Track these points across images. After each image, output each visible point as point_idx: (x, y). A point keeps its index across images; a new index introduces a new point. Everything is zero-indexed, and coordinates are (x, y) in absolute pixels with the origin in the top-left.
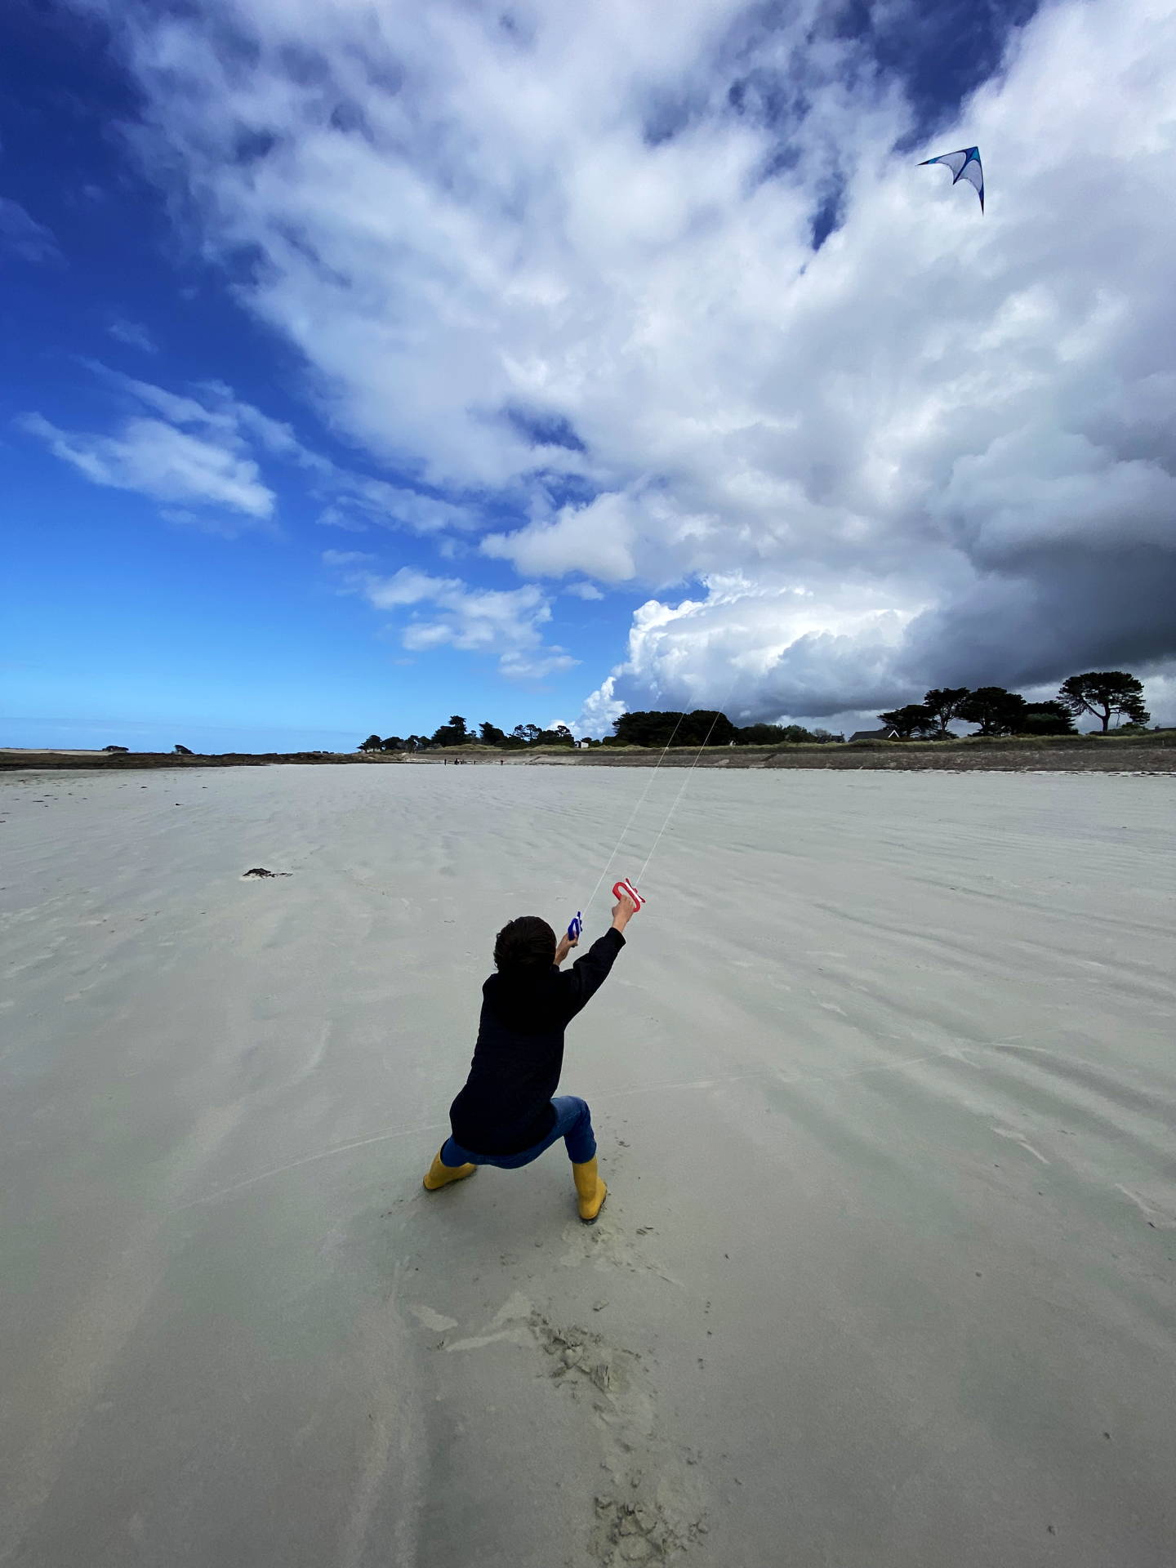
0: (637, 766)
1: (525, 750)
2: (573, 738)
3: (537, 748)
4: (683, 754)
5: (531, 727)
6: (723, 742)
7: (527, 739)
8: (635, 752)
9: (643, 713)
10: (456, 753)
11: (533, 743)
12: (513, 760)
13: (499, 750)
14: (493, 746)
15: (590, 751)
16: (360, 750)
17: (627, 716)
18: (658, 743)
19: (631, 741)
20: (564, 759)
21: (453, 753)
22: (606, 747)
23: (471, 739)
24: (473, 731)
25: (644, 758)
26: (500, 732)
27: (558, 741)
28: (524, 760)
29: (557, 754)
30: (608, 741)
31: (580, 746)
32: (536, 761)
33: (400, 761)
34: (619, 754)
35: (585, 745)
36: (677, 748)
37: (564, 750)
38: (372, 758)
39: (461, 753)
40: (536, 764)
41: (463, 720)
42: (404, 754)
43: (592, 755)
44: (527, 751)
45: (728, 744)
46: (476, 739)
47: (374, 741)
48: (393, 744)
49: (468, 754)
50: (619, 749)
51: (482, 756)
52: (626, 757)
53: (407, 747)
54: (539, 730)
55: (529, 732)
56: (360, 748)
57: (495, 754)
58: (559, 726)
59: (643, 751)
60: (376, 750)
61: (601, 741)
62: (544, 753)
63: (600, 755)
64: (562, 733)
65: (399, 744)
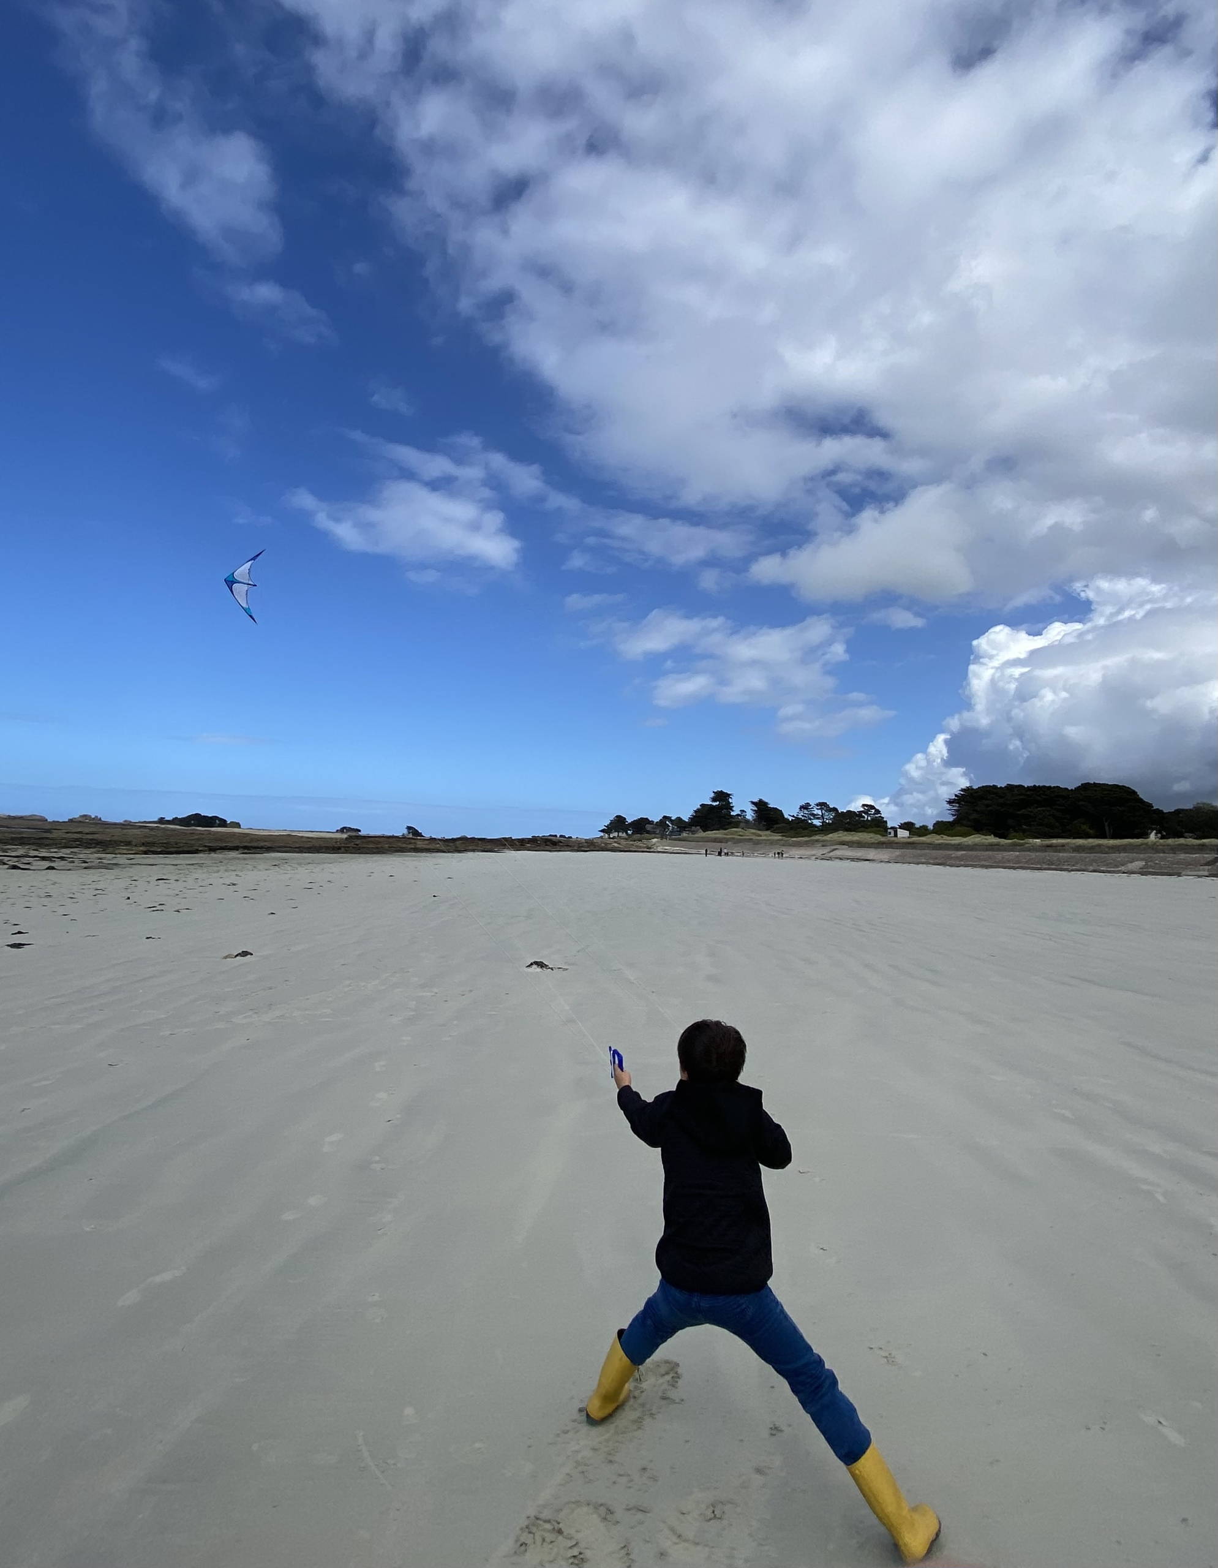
0: (987, 867)
1: (813, 838)
2: (886, 822)
3: (831, 835)
4: (1065, 851)
5: (822, 805)
6: (1136, 831)
7: (817, 822)
8: (983, 845)
9: (995, 787)
10: (720, 841)
11: (826, 829)
12: (796, 852)
13: (777, 837)
14: (768, 832)
15: (912, 843)
16: (602, 834)
17: (968, 791)
18: (1024, 831)
19: (978, 828)
20: (871, 853)
21: (715, 840)
22: (938, 837)
23: (738, 822)
24: (743, 811)
25: (999, 855)
26: (778, 813)
27: (862, 827)
28: (813, 852)
29: (860, 845)
30: (941, 828)
31: (896, 835)
32: (831, 854)
33: (649, 850)
34: (958, 847)
35: (903, 834)
36: (1054, 841)
37: (873, 841)
38: (616, 845)
39: (727, 841)
40: (830, 859)
41: (728, 795)
42: (655, 840)
43: (915, 848)
44: (817, 841)
45: (1145, 835)
46: (747, 821)
47: (619, 823)
48: (641, 826)
49: (737, 842)
50: (957, 840)
51: (755, 845)
52: (970, 853)
53: (658, 831)
54: (835, 810)
55: (819, 812)
56: (602, 831)
57: (772, 843)
58: (864, 805)
59: (998, 845)
60: (620, 834)
61: (931, 827)
62: (843, 843)
63: (929, 848)
64: (869, 815)
65: (648, 827)
